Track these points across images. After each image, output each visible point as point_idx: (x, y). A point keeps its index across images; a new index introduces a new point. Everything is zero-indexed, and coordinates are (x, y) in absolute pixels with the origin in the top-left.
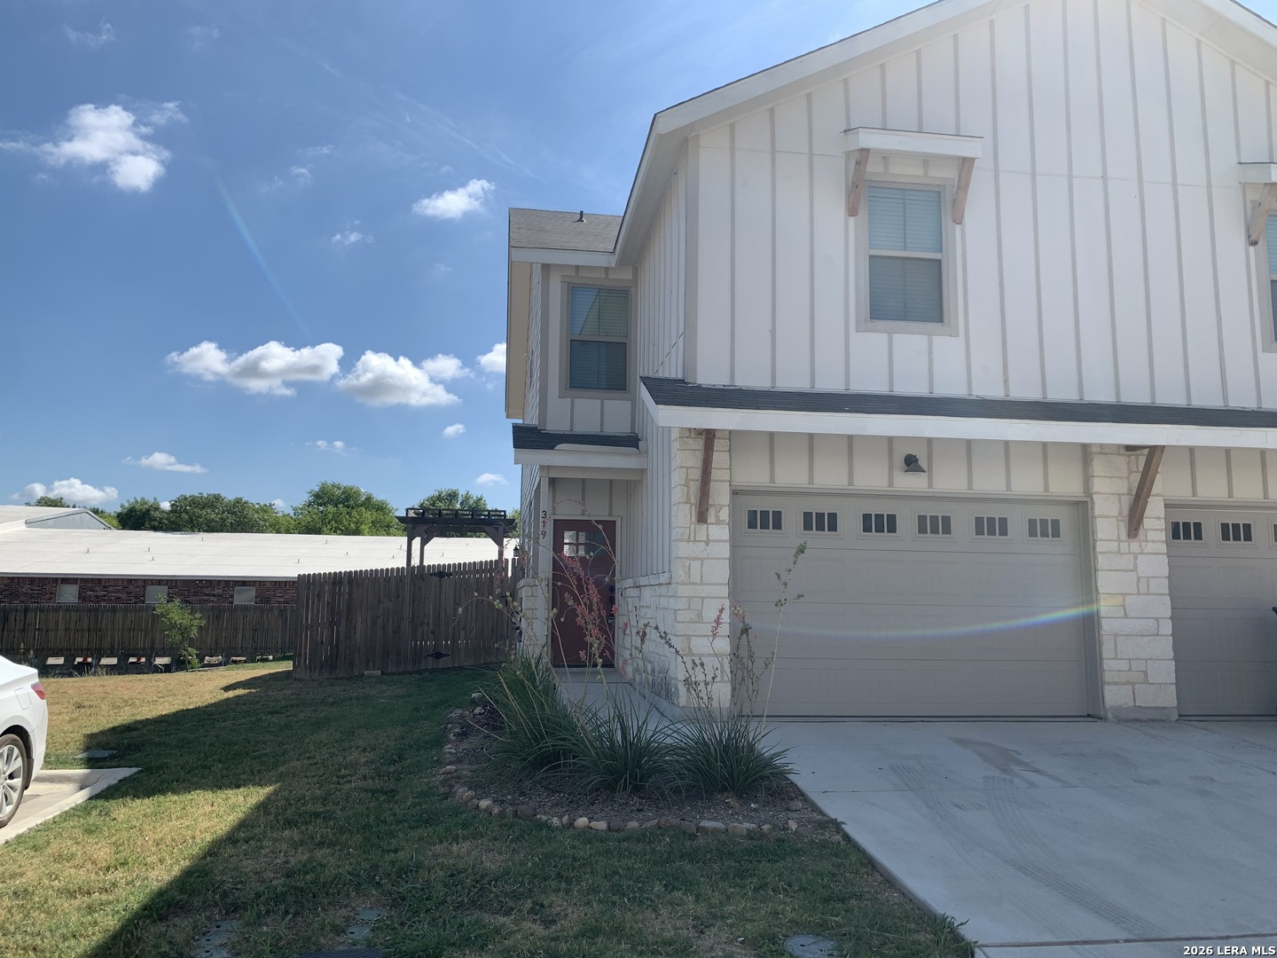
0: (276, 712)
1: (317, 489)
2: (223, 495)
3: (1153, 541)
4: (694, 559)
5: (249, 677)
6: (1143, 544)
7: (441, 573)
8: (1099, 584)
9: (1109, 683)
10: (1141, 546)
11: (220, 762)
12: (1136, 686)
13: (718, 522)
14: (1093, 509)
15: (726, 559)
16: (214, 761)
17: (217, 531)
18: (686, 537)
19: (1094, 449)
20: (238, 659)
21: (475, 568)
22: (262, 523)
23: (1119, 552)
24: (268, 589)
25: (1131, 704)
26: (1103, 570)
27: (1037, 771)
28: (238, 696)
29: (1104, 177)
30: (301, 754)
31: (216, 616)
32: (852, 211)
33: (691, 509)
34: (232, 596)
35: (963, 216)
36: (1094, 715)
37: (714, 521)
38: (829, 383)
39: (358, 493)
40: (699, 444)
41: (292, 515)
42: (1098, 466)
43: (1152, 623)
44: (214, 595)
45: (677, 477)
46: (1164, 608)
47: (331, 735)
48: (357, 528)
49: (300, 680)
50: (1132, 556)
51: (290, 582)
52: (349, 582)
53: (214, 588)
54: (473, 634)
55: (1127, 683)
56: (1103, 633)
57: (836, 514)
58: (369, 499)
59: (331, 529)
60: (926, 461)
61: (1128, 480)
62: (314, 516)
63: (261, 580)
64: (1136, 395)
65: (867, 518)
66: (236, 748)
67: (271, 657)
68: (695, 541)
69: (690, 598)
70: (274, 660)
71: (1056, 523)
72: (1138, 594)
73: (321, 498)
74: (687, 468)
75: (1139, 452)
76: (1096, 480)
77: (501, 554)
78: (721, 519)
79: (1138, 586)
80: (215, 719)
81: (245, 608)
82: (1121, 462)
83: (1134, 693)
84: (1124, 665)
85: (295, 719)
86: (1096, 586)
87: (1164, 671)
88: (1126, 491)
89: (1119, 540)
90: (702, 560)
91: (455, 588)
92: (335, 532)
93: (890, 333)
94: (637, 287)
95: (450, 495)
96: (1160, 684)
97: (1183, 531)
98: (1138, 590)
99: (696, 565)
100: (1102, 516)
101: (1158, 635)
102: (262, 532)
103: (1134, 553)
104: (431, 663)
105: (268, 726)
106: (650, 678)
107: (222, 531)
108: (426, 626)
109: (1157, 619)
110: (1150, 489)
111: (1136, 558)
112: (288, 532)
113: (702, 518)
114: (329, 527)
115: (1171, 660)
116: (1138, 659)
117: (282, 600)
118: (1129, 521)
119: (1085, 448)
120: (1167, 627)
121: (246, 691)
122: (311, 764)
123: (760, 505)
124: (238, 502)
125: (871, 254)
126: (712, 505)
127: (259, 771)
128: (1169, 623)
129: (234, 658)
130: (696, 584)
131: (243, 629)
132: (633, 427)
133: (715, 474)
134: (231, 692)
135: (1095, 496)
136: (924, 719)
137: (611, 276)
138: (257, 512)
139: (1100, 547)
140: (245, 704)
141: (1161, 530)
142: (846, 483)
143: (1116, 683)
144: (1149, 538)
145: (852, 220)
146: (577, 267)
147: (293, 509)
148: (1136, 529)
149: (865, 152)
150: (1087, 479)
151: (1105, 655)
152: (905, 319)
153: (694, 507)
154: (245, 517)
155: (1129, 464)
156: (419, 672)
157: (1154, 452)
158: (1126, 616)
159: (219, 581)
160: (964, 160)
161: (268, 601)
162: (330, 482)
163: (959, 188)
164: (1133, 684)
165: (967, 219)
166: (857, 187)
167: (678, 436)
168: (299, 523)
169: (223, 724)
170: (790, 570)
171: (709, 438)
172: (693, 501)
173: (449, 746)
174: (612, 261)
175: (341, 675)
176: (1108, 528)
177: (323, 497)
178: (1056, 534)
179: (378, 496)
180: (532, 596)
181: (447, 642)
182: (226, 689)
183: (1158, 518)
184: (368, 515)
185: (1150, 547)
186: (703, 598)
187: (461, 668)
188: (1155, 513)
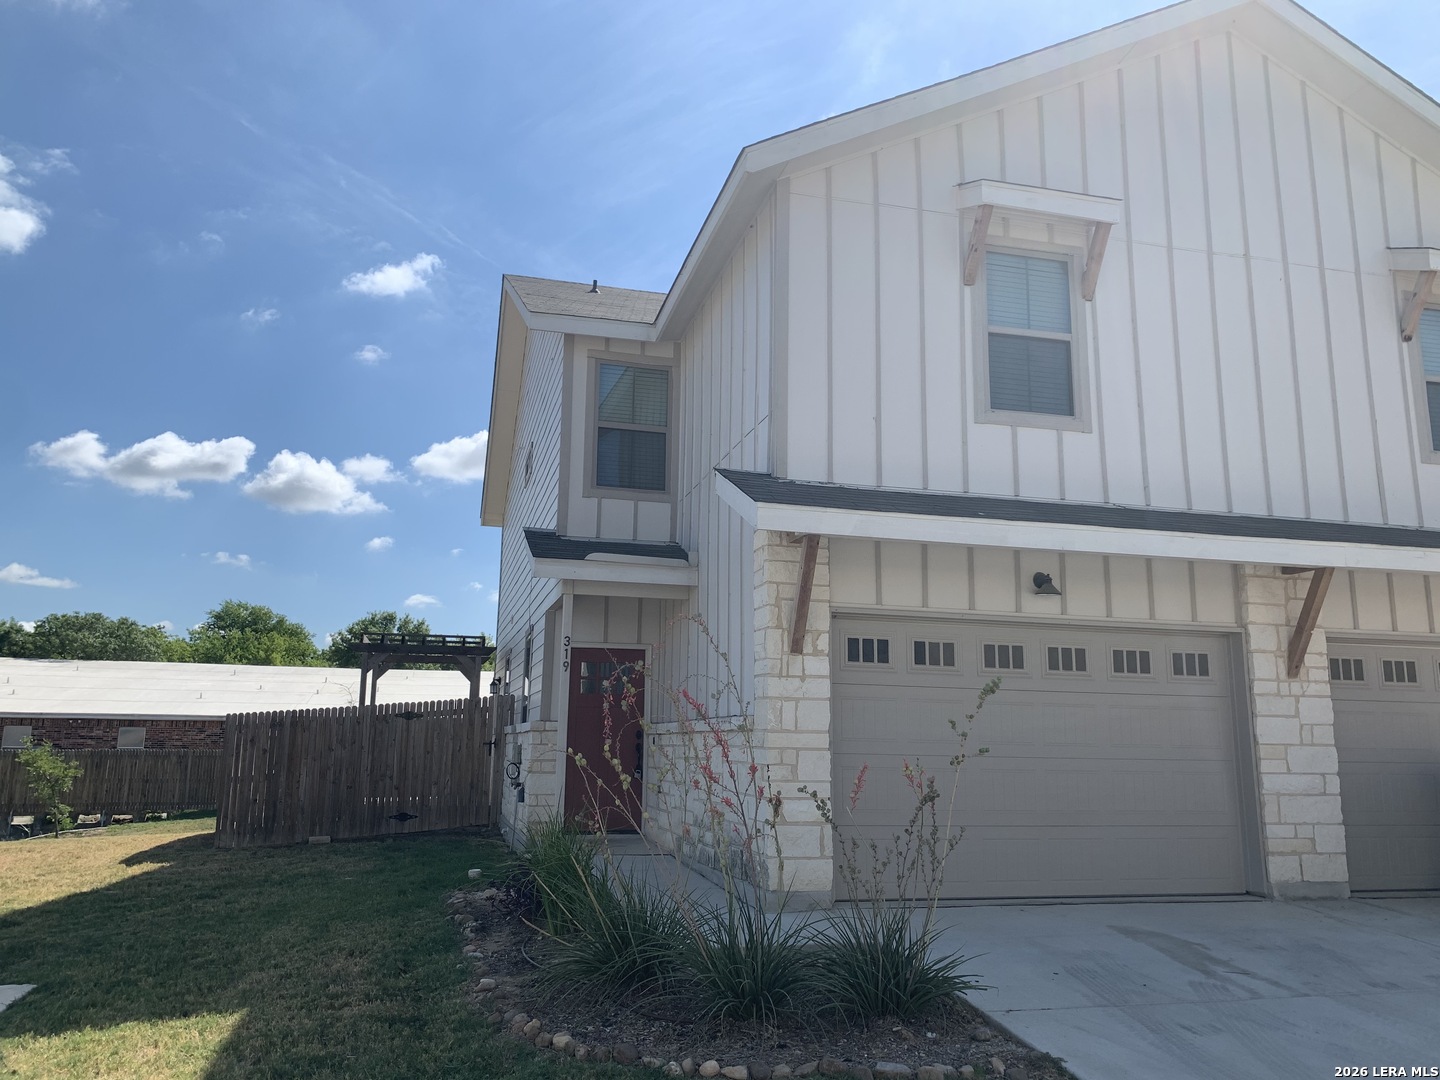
0: (208, 896)
1: (218, 609)
2: (105, 615)
3: (1315, 682)
4: (788, 699)
5: (153, 845)
6: (1305, 685)
7: (408, 714)
8: (1258, 732)
9: (1273, 854)
10: (1302, 687)
11: (148, 972)
12: (1304, 857)
13: (816, 653)
14: (1247, 642)
15: (825, 699)
16: (139, 972)
17: (96, 659)
18: (777, 671)
19: (1249, 571)
20: (122, 817)
21: (451, 708)
22: (153, 649)
23: (1278, 694)
24: (164, 732)
25: (1299, 878)
26: (1263, 716)
27: (1245, 973)
28: (147, 873)
29: (1246, 256)
30: (263, 961)
31: (96, 763)
32: (968, 280)
33: (782, 636)
34: (115, 739)
35: (1094, 292)
36: (1255, 892)
37: (811, 652)
38: (945, 484)
39: (268, 615)
40: (798, 553)
41: (188, 640)
42: (1253, 591)
43: (1318, 780)
44: (91, 738)
45: (762, 596)
46: (1330, 761)
47: (296, 929)
48: (267, 657)
49: (227, 850)
50: (1293, 699)
51: (190, 721)
52: (292, 724)
53: (92, 729)
54: (447, 791)
55: (1294, 853)
56: (1264, 792)
57: (953, 644)
58: (281, 622)
59: (236, 657)
60: (1059, 581)
61: (1286, 608)
62: (216, 642)
63: (155, 718)
64: (1289, 509)
65: (989, 649)
66: (167, 951)
67: (164, 815)
68: (788, 676)
69: (782, 750)
70: (168, 818)
71: (1203, 658)
72: (1302, 744)
73: (223, 620)
74: (778, 584)
75: (1296, 575)
76: (1250, 607)
77: (475, 689)
78: (819, 648)
79: (1301, 734)
80: (125, 907)
81: (134, 755)
82: (1278, 585)
83: (1301, 865)
84: (1289, 831)
85: (237, 906)
86: (1255, 736)
87: (1334, 838)
88: (1284, 622)
89: (1278, 680)
90: (797, 700)
91: (427, 733)
92: (240, 661)
93: (1014, 426)
94: (679, 367)
95: (385, 618)
96: (1330, 854)
97: (1342, 670)
98: (1302, 740)
99: (789, 706)
100: (1257, 651)
101: (1324, 794)
102: (154, 660)
103: (1295, 696)
104: (394, 826)
105: (204, 918)
106: (712, 851)
107: (101, 659)
108: (388, 780)
109: (1323, 775)
110: (1315, 618)
111: (1298, 702)
112: (182, 660)
113: (796, 647)
114: (233, 655)
115: (1339, 824)
116: (1305, 823)
117: (178, 743)
118: (1289, 657)
119: (1236, 568)
120: (1334, 785)
121: (157, 866)
122: (282, 977)
123: (863, 631)
124: (123, 623)
125: (992, 331)
126: (809, 631)
127: (210, 989)
128: (1337, 780)
129: (117, 817)
130: (788, 731)
131: (131, 780)
132: (673, 535)
133: (815, 593)
134: (135, 867)
135: (1250, 627)
136: (1064, 900)
137: (648, 353)
138: (147, 636)
139: (1258, 688)
140: (159, 885)
141: (1323, 668)
142: (967, 606)
143: (1281, 854)
144: (1311, 678)
145: (967, 290)
146: (607, 340)
147: (190, 633)
148: (1297, 667)
149: (987, 209)
150: (1240, 606)
151: (1267, 820)
152: (1030, 409)
153: (786, 633)
154: (132, 642)
155: (1286, 588)
156: (382, 839)
157: (1321, 575)
158: (1289, 771)
159: (99, 720)
160: (1099, 224)
161: (161, 745)
162: (235, 601)
163: (1091, 258)
164: (1300, 854)
165: (1099, 295)
166: (976, 250)
167: (766, 543)
168: (197, 650)
169: (139, 916)
170: (971, 717)
171: (811, 547)
172: (785, 625)
173: (471, 947)
174: (653, 335)
175: (279, 842)
176: (1265, 666)
177: (225, 619)
178: (1204, 672)
179: (292, 619)
180: (541, 744)
181: (414, 798)
182: (130, 862)
183: (1320, 654)
184: (281, 641)
185: (1313, 689)
186: (798, 750)
187: (431, 833)
188: (1317, 646)
